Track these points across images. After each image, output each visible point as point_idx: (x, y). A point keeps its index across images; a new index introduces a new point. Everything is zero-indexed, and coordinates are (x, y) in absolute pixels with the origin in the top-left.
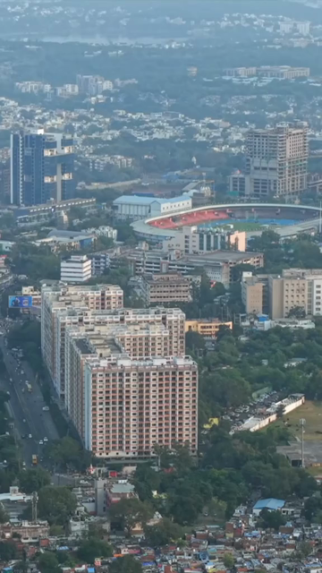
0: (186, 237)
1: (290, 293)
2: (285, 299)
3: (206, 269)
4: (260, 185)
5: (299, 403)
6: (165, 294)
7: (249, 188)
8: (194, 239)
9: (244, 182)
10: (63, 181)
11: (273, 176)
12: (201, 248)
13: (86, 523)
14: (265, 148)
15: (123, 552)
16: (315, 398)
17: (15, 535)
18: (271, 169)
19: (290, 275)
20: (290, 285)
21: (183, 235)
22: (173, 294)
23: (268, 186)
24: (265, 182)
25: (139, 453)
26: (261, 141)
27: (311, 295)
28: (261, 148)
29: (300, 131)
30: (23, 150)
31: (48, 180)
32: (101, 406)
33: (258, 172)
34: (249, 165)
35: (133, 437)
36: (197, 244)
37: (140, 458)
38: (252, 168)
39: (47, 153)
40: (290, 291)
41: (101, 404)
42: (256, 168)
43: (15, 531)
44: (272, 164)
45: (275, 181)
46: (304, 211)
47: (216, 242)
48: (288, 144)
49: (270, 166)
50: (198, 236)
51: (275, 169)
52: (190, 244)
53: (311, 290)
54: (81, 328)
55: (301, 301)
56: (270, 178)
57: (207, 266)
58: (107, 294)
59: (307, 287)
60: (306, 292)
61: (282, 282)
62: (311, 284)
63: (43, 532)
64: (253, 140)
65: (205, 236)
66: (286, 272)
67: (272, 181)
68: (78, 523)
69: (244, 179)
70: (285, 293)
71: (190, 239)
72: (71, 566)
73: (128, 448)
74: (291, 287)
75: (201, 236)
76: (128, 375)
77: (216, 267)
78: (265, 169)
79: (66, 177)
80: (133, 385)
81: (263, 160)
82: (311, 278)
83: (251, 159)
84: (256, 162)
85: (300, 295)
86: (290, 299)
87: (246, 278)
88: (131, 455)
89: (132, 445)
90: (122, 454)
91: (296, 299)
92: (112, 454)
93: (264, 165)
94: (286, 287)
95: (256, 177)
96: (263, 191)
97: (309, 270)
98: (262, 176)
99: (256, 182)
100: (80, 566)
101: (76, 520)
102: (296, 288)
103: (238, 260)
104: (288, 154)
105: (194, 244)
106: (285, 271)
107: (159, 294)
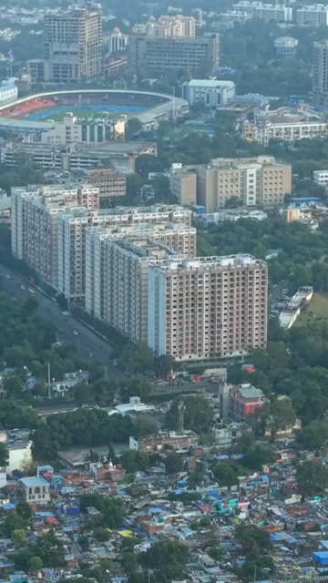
0: (67, 128)
1: (224, 184)
2: (220, 189)
3: (113, 161)
4: (60, 70)
6: (103, 189)
7: (48, 74)
8: (76, 130)
9: (43, 68)
11: (73, 61)
12: (84, 139)
13: (229, 430)
14: (65, 32)
15: (283, 458)
16: (321, 290)
17: (166, 447)
18: (71, 53)
19: (218, 164)
20: (224, 176)
21: (63, 127)
22: (110, 189)
23: (69, 70)
24: (65, 67)
25: (211, 355)
26: (61, 25)
27: (243, 185)
28: (61, 32)
29: (95, 13)
32: (175, 310)
33: (56, 56)
34: (48, 50)
35: (206, 339)
36: (80, 135)
37: (211, 360)
38: (51, 53)
40: (224, 181)
41: (175, 307)
42: (57, 53)
43: (166, 442)
44: (72, 48)
45: (76, 65)
46: (133, 97)
47: (100, 132)
48: (86, 29)
49: (71, 50)
50: (80, 126)
51: (76, 53)
52: (72, 135)
53: (244, 179)
54: (107, 229)
55: (235, 191)
56: (71, 63)
57: (112, 158)
58: (83, 193)
59: (240, 176)
60: (239, 182)
61: (216, 173)
62: (244, 173)
63: (192, 442)
64: (52, 25)
65: (88, 127)
66: (216, 162)
67: (73, 66)
68: (222, 431)
69: (43, 64)
70: (220, 184)
71: (72, 130)
72: (245, 475)
73: (200, 350)
74: (225, 176)
75: (84, 127)
76: (201, 276)
77: (121, 159)
78: (64, 53)
80: (206, 286)
81: (64, 45)
82: (244, 167)
83: (50, 44)
84: (56, 47)
85: (234, 185)
86: (224, 190)
87: (176, 169)
88: (203, 357)
89: (205, 347)
90: (195, 357)
91: (229, 189)
92: (186, 357)
93: (65, 49)
94: (220, 177)
95: (56, 62)
96: (63, 76)
97: (237, 159)
98: (63, 60)
99: (56, 67)
100: (252, 474)
101: (220, 427)
102: (230, 177)
103: (140, 151)
104: (87, 37)
105: (77, 135)
106: (214, 161)
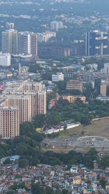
0: (107, 68)
5: (78, 125)
6: (72, 87)
10: (104, 48)
22: (75, 87)
30: (90, 37)
31: (97, 48)
39: (97, 38)
58: (34, 85)
79: (105, 47)
107: (70, 87)
